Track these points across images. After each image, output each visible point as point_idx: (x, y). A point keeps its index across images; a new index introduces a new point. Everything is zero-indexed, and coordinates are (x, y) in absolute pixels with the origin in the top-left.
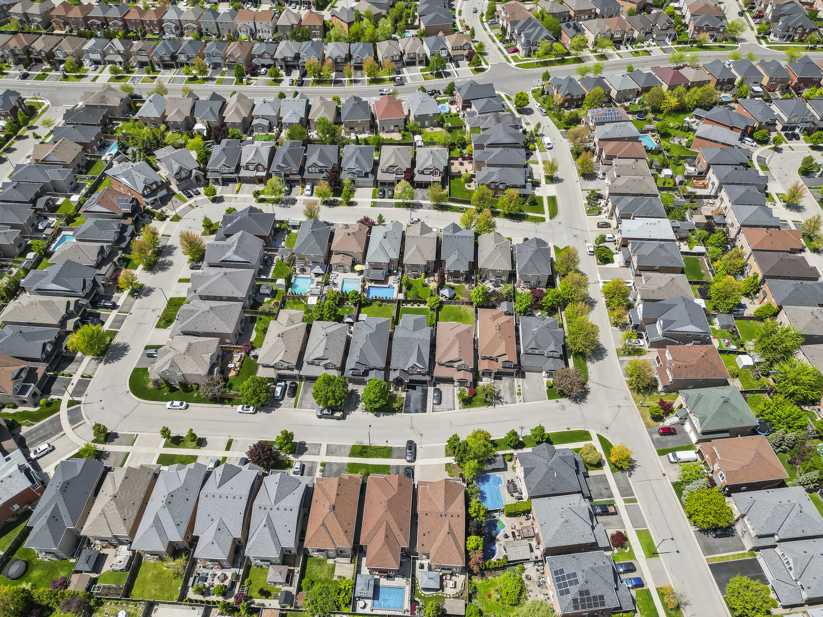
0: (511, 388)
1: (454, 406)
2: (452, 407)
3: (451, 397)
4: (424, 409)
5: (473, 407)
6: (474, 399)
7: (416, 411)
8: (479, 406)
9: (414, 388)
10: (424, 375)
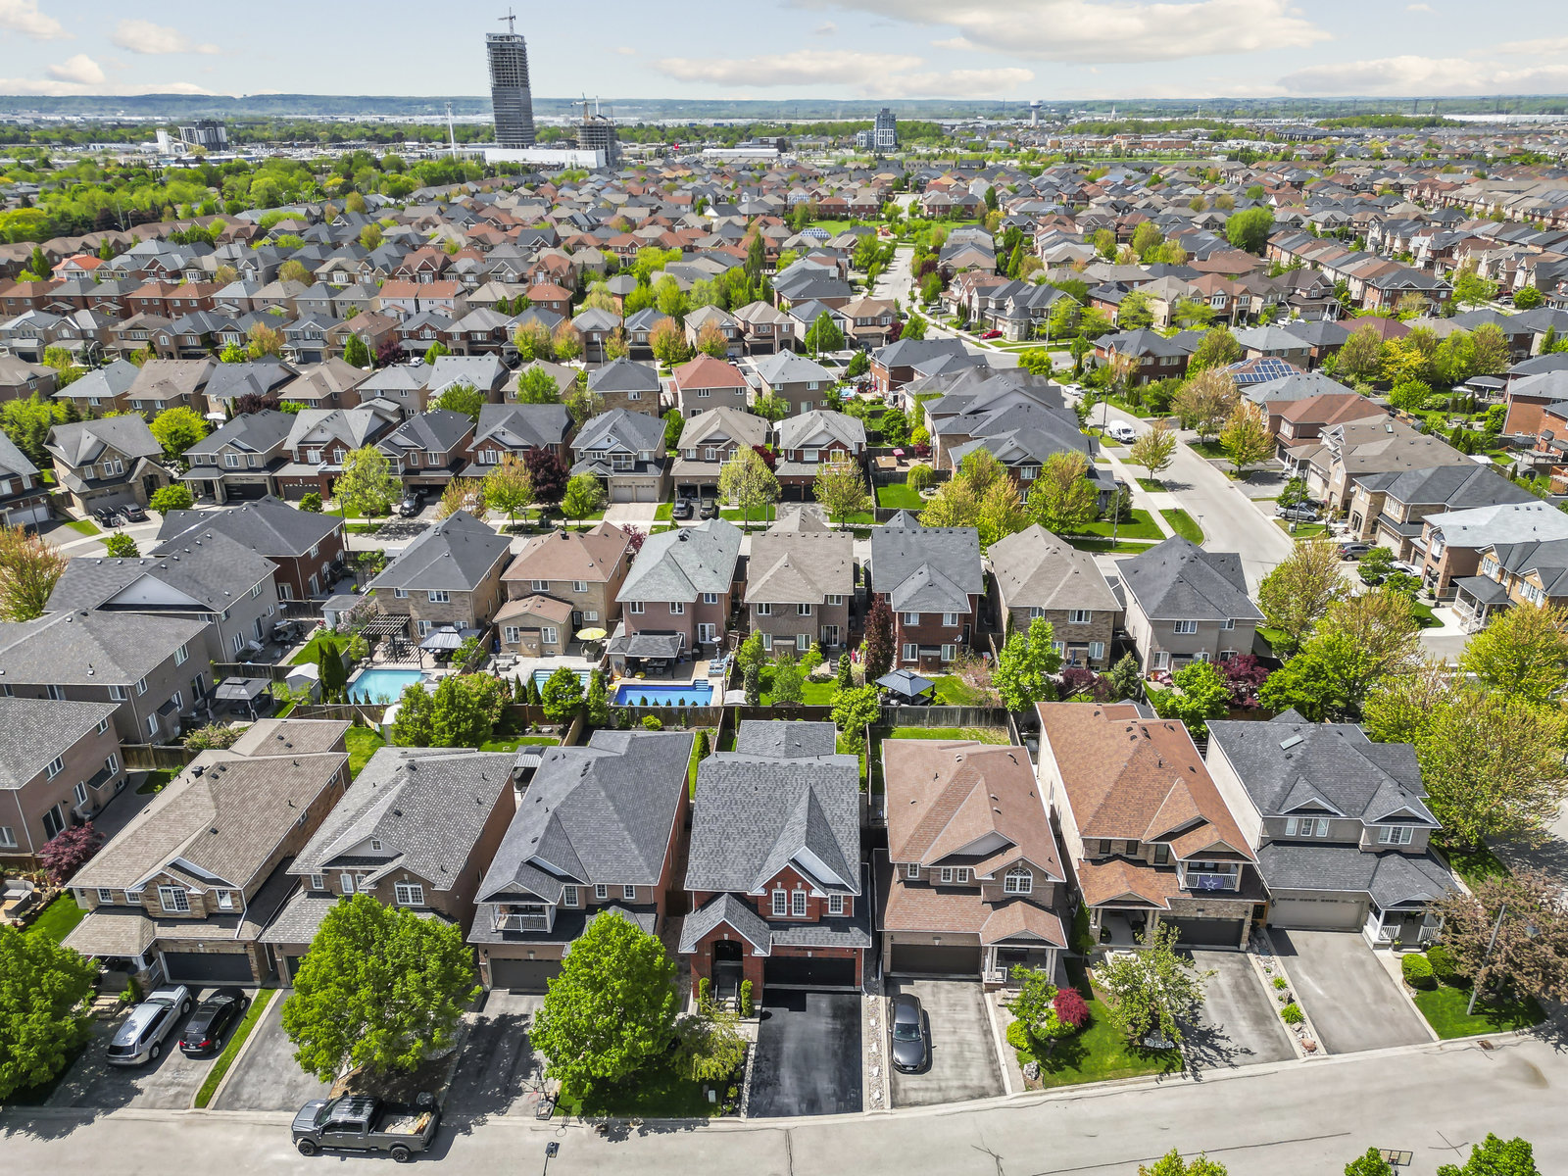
0: (1247, 991)
1: (997, 1076)
2: (988, 1082)
3: (974, 1036)
4: (849, 1097)
5: (1092, 1076)
6: (1086, 1040)
7: (812, 1106)
8: (1118, 1073)
9: (797, 1003)
10: (839, 925)
